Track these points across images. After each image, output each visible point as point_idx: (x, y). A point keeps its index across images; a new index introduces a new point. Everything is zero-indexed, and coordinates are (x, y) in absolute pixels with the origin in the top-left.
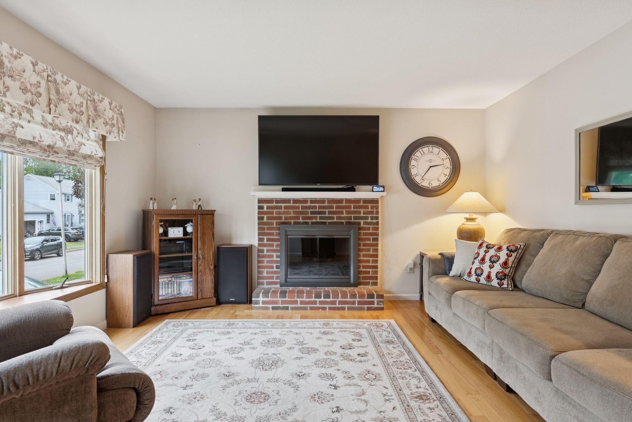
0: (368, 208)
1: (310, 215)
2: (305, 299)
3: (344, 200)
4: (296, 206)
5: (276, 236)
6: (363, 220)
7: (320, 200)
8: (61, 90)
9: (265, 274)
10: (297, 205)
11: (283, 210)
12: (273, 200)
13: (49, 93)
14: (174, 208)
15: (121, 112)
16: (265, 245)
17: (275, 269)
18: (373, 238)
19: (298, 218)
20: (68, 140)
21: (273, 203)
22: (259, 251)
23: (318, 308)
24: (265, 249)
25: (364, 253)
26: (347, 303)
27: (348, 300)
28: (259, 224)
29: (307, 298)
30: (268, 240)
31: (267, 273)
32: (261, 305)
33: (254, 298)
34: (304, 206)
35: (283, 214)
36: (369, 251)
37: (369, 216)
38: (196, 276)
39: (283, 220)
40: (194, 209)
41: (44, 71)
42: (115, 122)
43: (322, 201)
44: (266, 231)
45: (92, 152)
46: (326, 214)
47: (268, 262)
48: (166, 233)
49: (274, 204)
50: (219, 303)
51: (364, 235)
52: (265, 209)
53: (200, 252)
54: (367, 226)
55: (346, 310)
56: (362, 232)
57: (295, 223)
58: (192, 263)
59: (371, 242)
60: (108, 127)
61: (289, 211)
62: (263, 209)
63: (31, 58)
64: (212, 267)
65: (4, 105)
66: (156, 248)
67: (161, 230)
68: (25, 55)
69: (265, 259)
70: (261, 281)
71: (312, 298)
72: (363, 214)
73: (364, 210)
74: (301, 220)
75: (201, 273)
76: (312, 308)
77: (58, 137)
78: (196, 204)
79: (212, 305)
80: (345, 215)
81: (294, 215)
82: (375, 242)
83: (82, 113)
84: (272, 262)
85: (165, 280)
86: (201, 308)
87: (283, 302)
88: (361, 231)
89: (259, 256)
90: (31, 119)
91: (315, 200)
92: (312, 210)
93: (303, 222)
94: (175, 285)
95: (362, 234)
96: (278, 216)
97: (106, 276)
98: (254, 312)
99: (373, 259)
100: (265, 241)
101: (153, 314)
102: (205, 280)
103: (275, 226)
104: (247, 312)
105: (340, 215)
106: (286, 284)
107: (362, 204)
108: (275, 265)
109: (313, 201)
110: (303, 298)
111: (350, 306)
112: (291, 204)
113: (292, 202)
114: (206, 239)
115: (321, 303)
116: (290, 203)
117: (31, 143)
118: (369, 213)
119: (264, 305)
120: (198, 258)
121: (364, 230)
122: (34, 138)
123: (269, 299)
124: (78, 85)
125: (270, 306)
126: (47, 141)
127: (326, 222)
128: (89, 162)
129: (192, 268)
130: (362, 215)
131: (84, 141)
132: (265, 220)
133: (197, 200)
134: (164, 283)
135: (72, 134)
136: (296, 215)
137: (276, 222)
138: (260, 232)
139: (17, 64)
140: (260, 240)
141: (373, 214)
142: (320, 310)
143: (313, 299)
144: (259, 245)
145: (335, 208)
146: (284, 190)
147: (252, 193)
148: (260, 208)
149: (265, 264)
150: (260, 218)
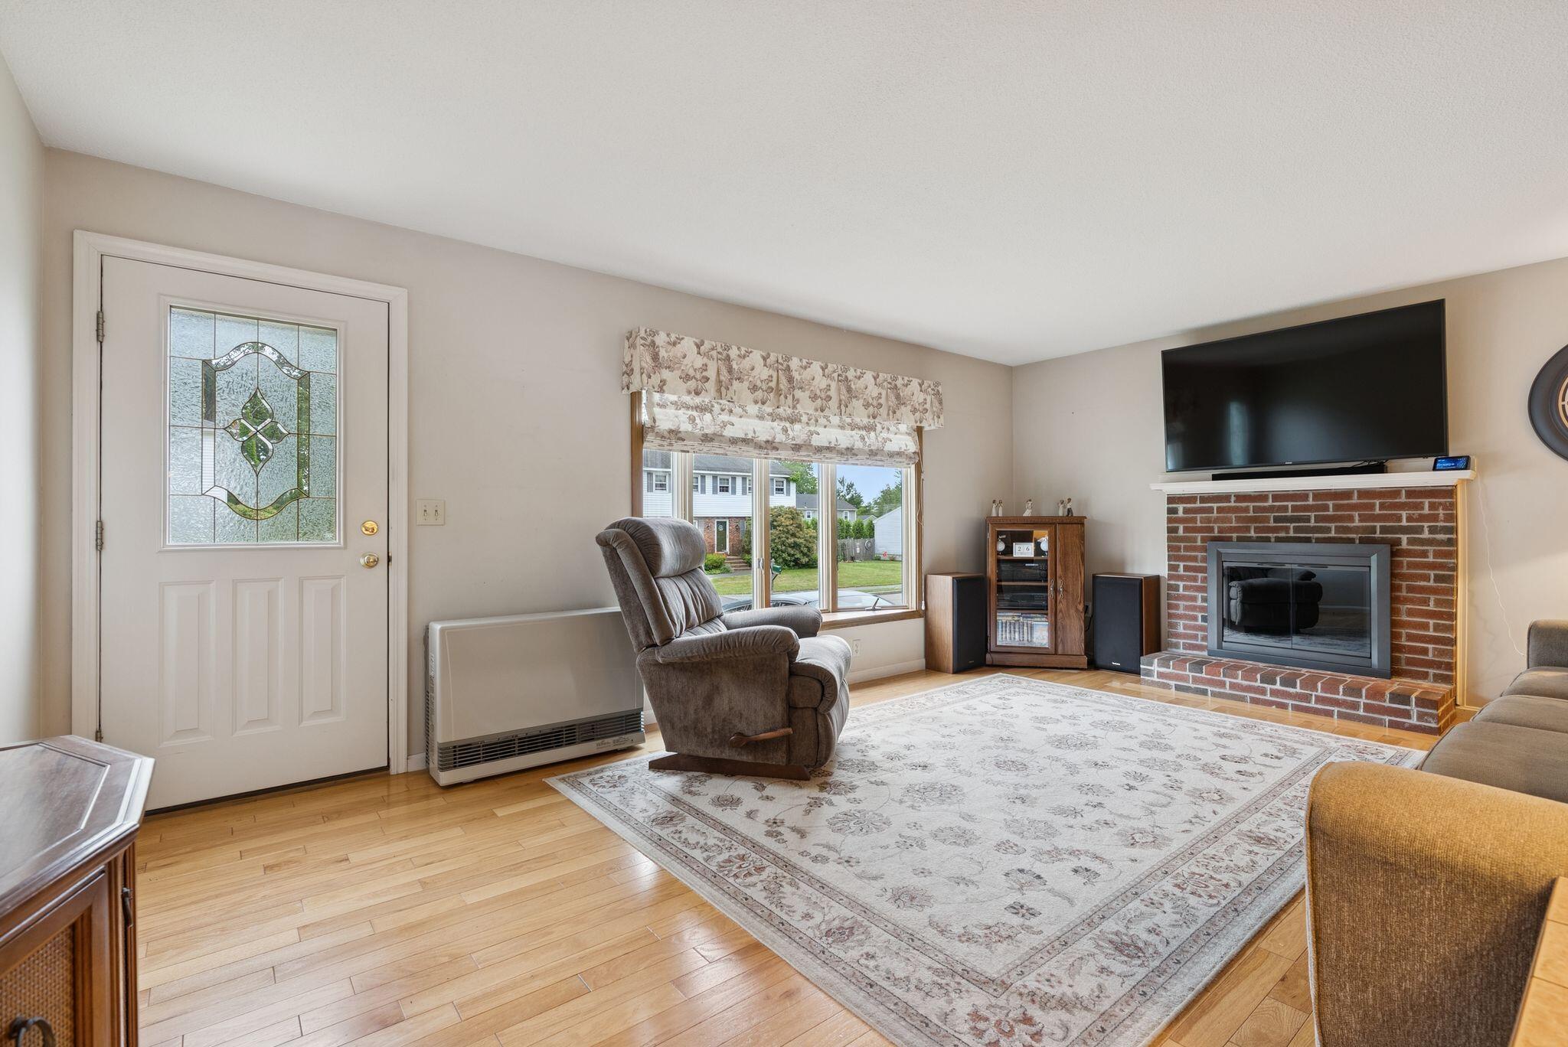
0: (1423, 509)
1: (1272, 524)
2: (1239, 681)
3: (1356, 492)
4: (1242, 507)
5: (1201, 562)
6: (1407, 534)
7: (1296, 494)
8: (853, 386)
9: (1181, 630)
10: (1244, 505)
11: (1215, 514)
12: (1196, 497)
13: (840, 394)
14: (1027, 513)
15: (938, 391)
16: (1180, 578)
17: (1200, 622)
18: (1435, 575)
19: (1248, 530)
20: (869, 438)
21: (1195, 503)
22: (1170, 587)
23: (1270, 703)
24: (1181, 584)
25: (1409, 606)
26: (1337, 703)
27: (1340, 697)
28: (1169, 539)
29: (1245, 680)
30: (1186, 568)
31: (1185, 627)
32: (1155, 679)
33: (1143, 664)
34: (1259, 507)
35: (1215, 522)
36: (1425, 603)
37: (1426, 526)
38: (1053, 619)
39: (1216, 534)
40: (1061, 514)
41: (834, 372)
42: (928, 406)
43: (1302, 495)
44: (1182, 553)
45: (900, 448)
46: (1309, 522)
47: (1187, 608)
48: (1009, 550)
49: (1198, 505)
50: (1093, 665)
51: (1409, 567)
52: (1181, 514)
53: (1059, 581)
54: (1419, 548)
55: (1336, 717)
56: (1406, 560)
57: (1239, 539)
58: (1047, 597)
59: (1432, 583)
60: (918, 414)
61: (1227, 517)
62: (1177, 513)
63: (820, 363)
64: (1081, 607)
65: (801, 416)
66: (992, 572)
67: (1001, 547)
68: (814, 363)
69: (1182, 603)
70: (1174, 640)
71: (1256, 681)
72: (1407, 522)
73: (1410, 512)
74: (1252, 534)
75: (1061, 614)
76: (1254, 701)
77: (857, 437)
78: (1064, 507)
79: (1081, 667)
80: (1357, 523)
81: (1237, 523)
82: (1443, 585)
83: (881, 405)
84: (1194, 608)
85: (1010, 618)
86: (1062, 668)
87: (1195, 680)
88: (1402, 559)
89: (1169, 597)
90: (827, 423)
91: (1284, 495)
92: (1276, 514)
93: (1257, 537)
94: (1025, 628)
95: (1405, 564)
96: (1207, 527)
97: (923, 602)
98: (1144, 688)
99: (1438, 623)
100: (1181, 571)
101: (987, 663)
102: (1068, 627)
103: (1199, 543)
104: (1130, 686)
105: (1345, 524)
106: (1220, 649)
107: (1403, 499)
108: (1200, 615)
109: (1278, 496)
110: (1236, 678)
111: (1344, 710)
112: (1232, 504)
113: (1233, 499)
114: (1071, 562)
115: (1274, 693)
116: (1230, 502)
117: (828, 448)
118: (1423, 518)
119: (1161, 680)
120: (1056, 589)
121: (1411, 557)
122: (830, 443)
123: (1171, 670)
124: (875, 375)
125: (1173, 683)
126: (844, 444)
127: (1310, 538)
128: (897, 460)
129: (1047, 606)
130: (1404, 523)
131: (891, 436)
132: (1181, 532)
133: (1066, 500)
134: (1008, 624)
135: (875, 430)
136: (1241, 525)
137: (1202, 538)
138: (1171, 553)
139: (807, 374)
140: (1172, 568)
141: (1437, 521)
142: (1274, 707)
143: (1258, 684)
144: (1171, 577)
145: (1331, 510)
146: (1215, 478)
147: (1154, 487)
148: (1171, 511)
149: (1181, 611)
150: (1171, 530)
